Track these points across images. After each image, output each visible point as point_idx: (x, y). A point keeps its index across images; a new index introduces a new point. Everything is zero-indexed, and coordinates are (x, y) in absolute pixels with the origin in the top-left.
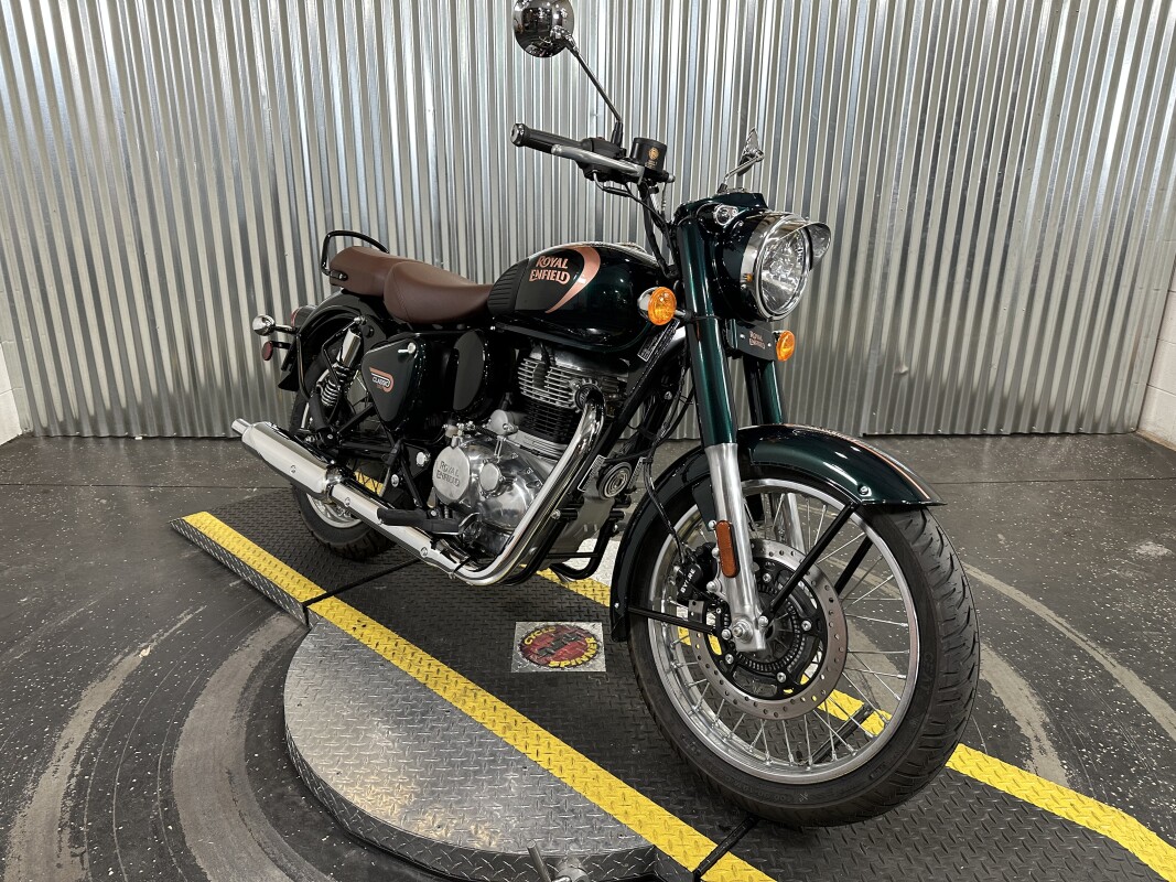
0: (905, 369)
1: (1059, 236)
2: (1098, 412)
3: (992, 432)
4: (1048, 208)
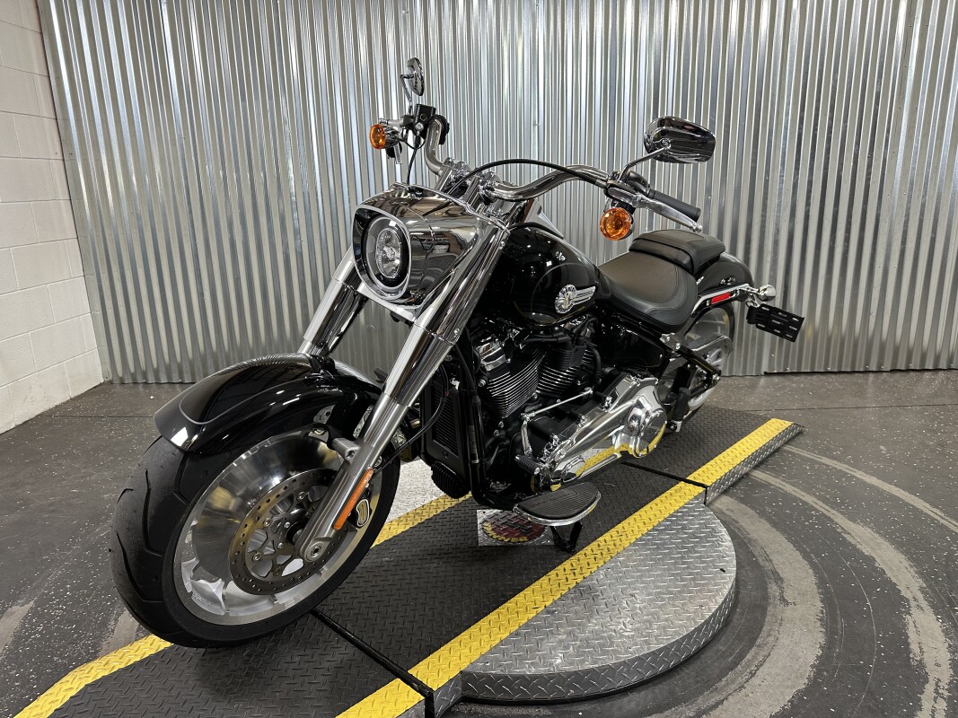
1: (923, 205)
4: (912, 183)
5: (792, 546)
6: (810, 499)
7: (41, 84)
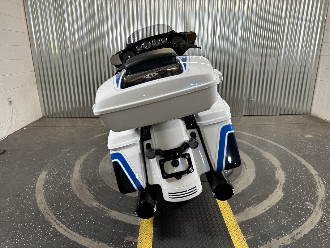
0: (253, 99)
1: (289, 67)
2: (300, 109)
3: (275, 114)
4: (286, 60)
5: (249, 157)
6: (254, 147)
7: (24, 22)
